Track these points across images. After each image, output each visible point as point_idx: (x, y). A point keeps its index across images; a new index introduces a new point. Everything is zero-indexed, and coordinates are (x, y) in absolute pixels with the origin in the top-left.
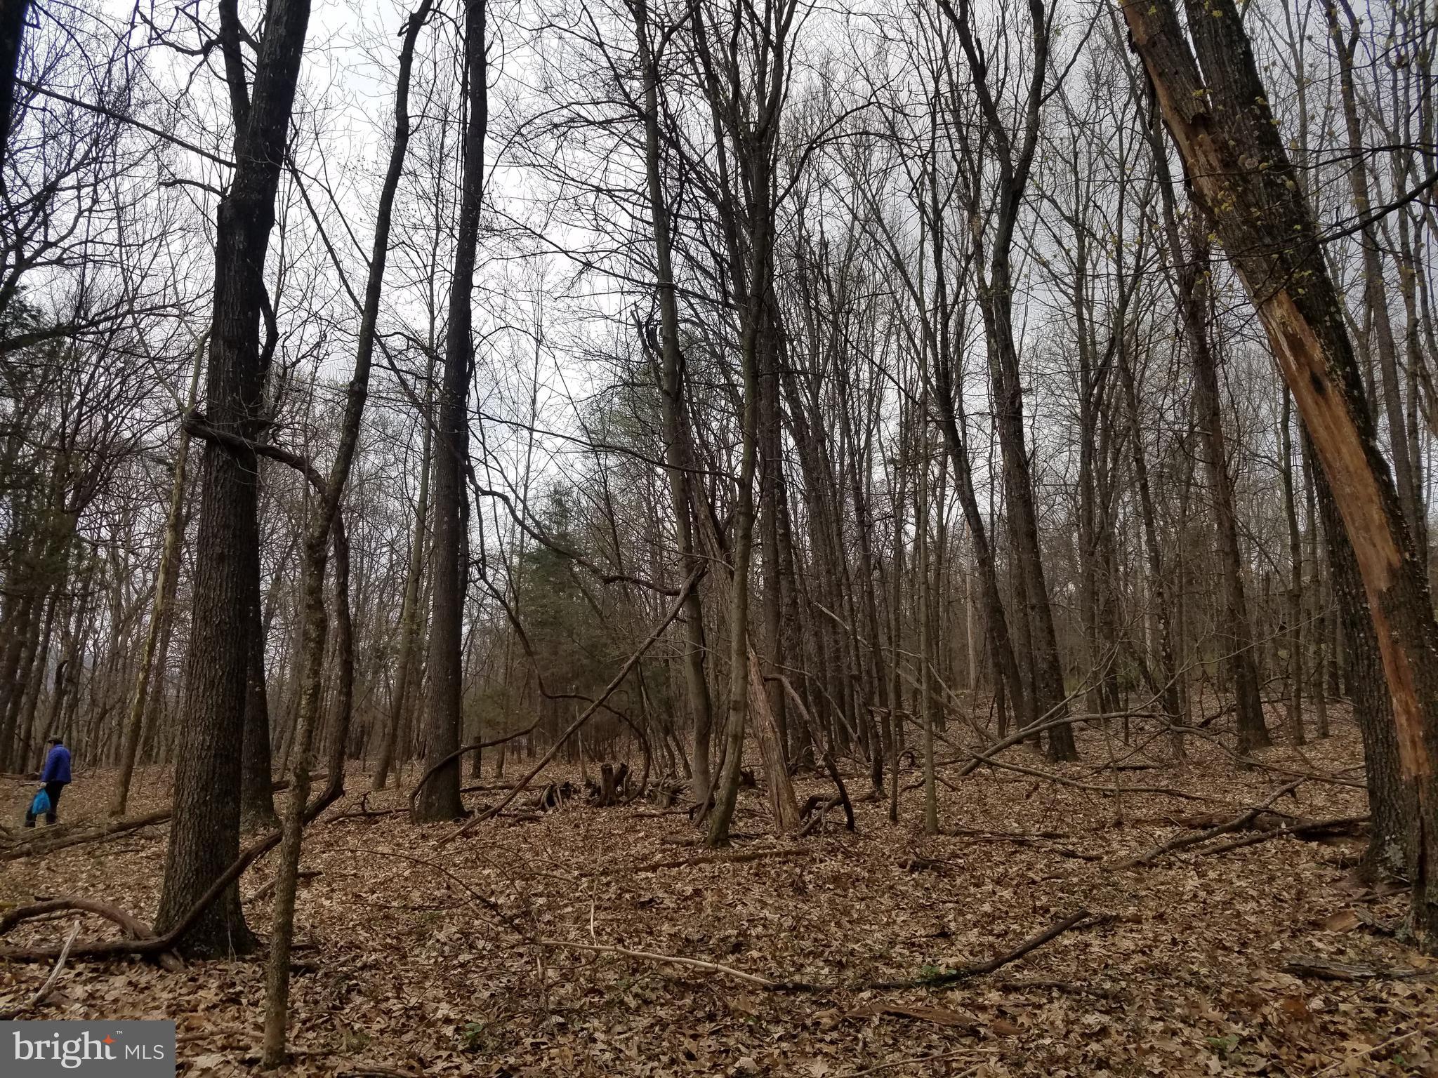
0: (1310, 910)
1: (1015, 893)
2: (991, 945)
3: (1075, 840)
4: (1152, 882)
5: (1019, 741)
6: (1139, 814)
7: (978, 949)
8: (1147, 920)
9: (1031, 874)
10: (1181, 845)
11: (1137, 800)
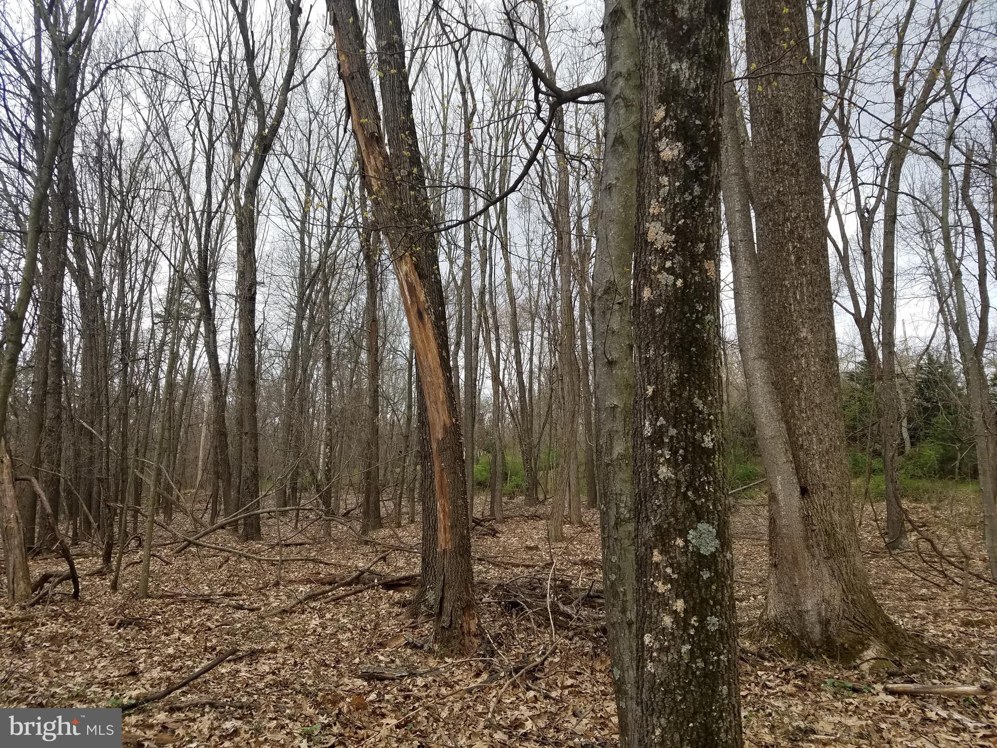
0: (380, 635)
1: (195, 638)
2: (168, 678)
3: (245, 597)
4: (290, 623)
5: (222, 527)
6: (292, 576)
7: (157, 682)
8: (281, 650)
9: (209, 624)
10: (312, 597)
11: (294, 566)
